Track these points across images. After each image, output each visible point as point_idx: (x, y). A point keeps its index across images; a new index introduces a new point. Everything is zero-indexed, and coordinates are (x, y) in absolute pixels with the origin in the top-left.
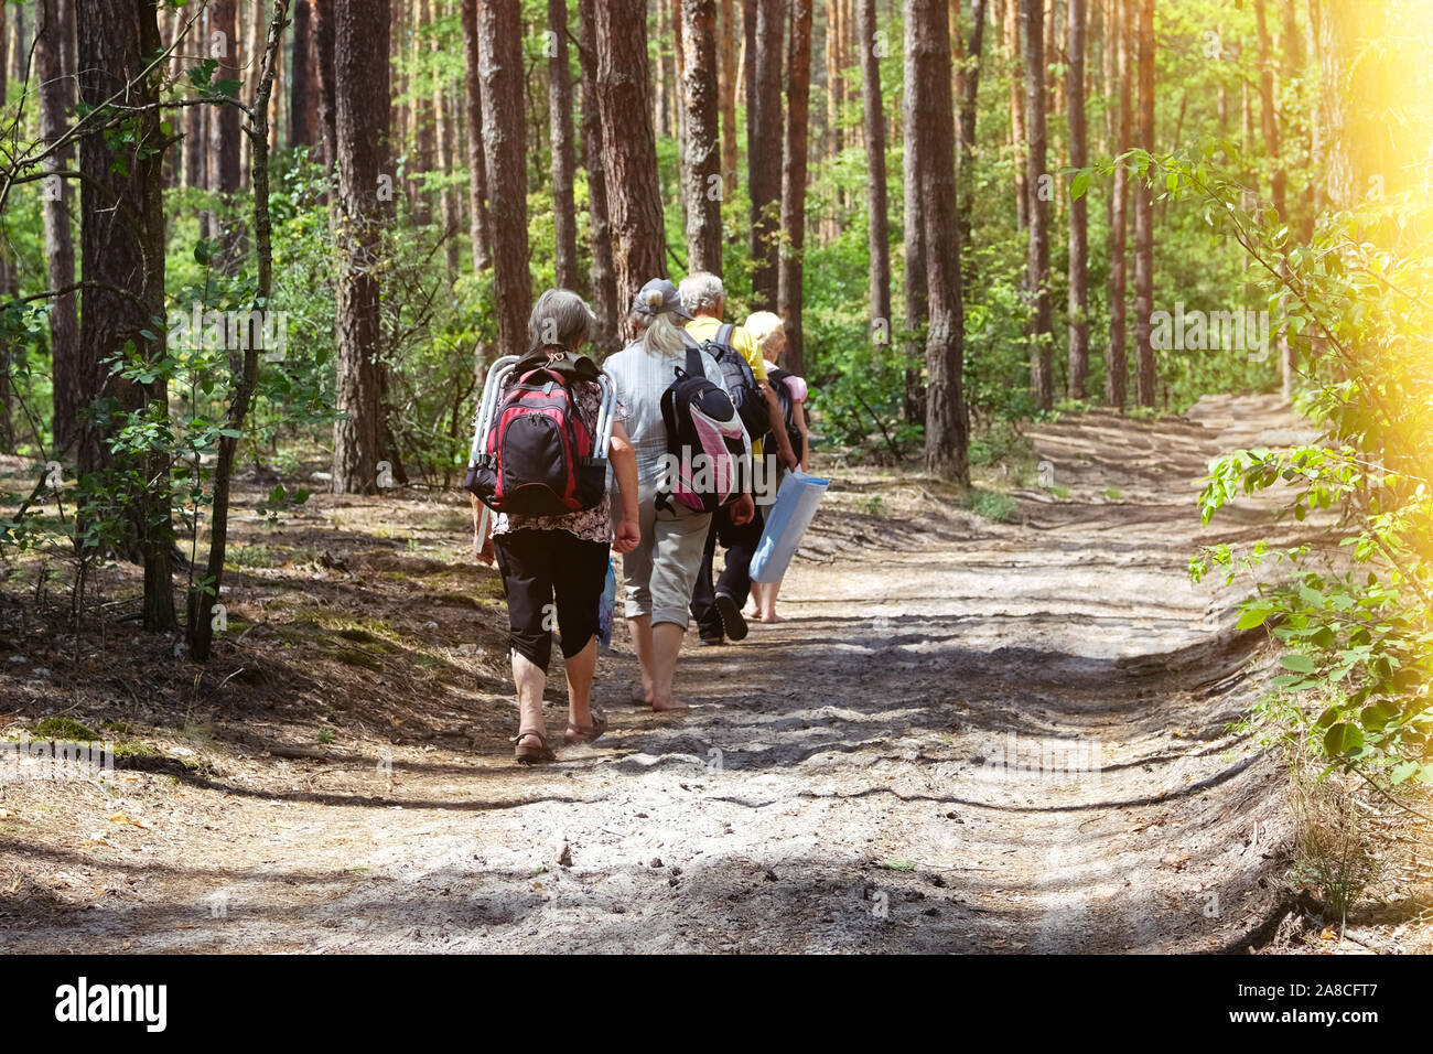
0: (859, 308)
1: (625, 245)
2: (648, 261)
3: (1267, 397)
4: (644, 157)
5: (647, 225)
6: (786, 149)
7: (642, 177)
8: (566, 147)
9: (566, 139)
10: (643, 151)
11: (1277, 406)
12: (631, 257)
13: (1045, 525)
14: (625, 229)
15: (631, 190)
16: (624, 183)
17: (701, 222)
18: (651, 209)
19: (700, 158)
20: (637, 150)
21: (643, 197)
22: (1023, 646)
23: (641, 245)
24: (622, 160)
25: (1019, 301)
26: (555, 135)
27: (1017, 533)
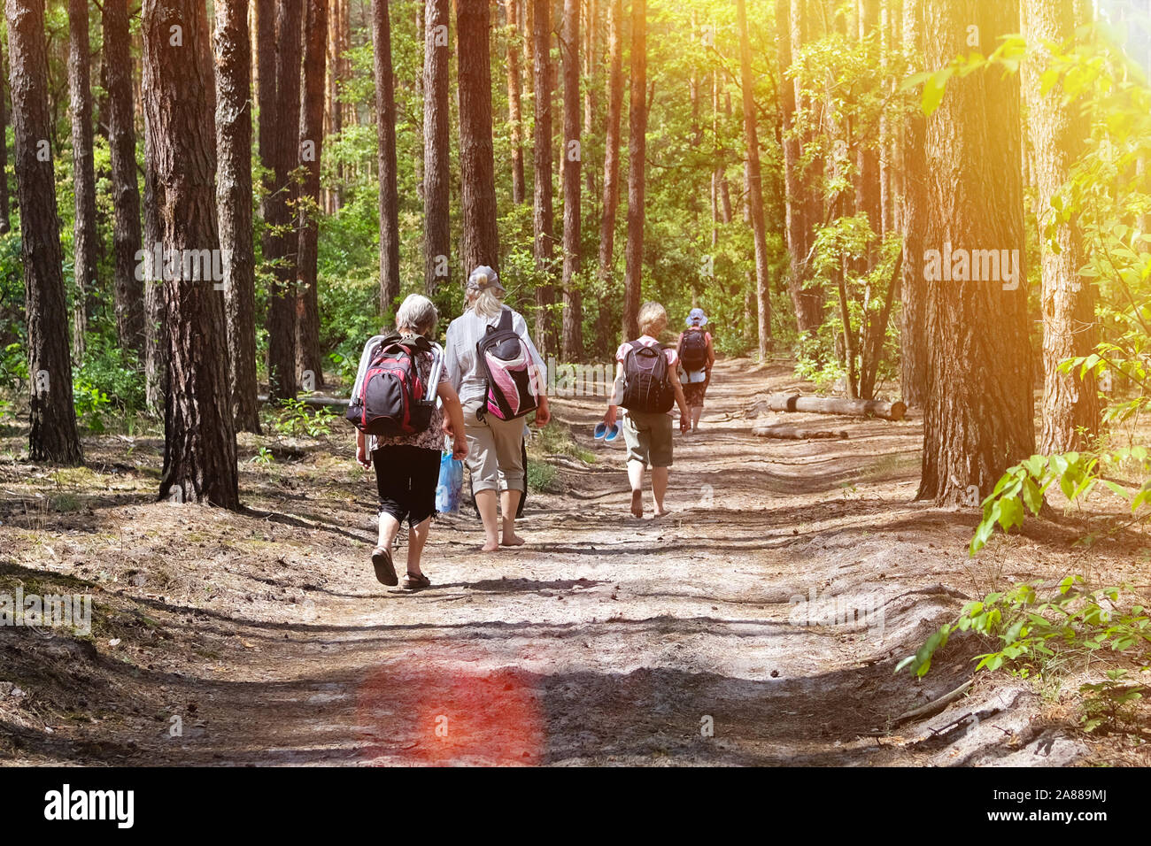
0: (366, 274)
1: (171, 197)
2: (197, 216)
3: (740, 361)
4: (194, 100)
5: (195, 176)
6: (302, 119)
7: (191, 123)
8: (85, 115)
9: (86, 106)
10: (191, 93)
11: (753, 369)
12: (177, 210)
13: (585, 494)
14: (170, 180)
15: (178, 137)
16: (170, 129)
17: (230, 184)
18: (200, 158)
19: (231, 119)
20: (185, 92)
21: (192, 144)
22: (666, 665)
23: (189, 199)
24: (168, 104)
25: (537, 268)
26: (75, 100)
27: (561, 503)
